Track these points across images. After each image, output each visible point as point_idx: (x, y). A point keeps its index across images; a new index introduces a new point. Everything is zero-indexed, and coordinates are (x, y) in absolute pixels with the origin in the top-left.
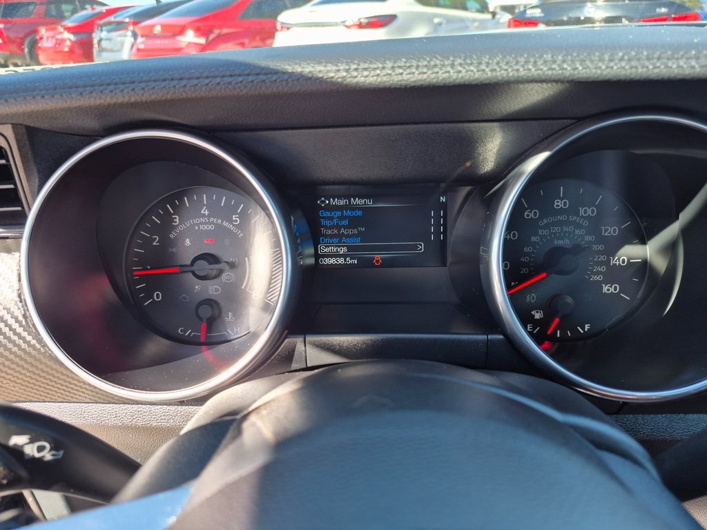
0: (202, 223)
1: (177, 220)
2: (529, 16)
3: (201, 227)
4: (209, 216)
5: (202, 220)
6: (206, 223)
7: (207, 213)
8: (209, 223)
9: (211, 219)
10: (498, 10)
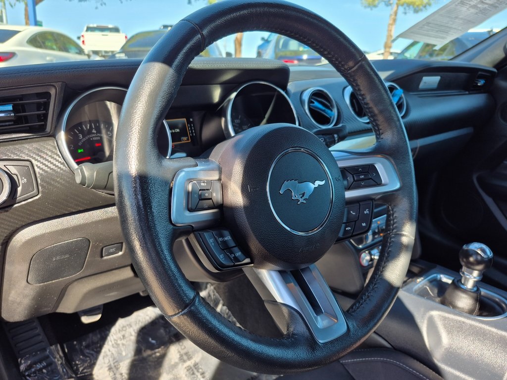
0: (94, 137)
1: (81, 136)
2: (118, 58)
3: (94, 139)
4: (97, 133)
5: (93, 135)
6: (95, 137)
7: (95, 132)
8: (97, 136)
9: (98, 135)
10: (91, 53)
